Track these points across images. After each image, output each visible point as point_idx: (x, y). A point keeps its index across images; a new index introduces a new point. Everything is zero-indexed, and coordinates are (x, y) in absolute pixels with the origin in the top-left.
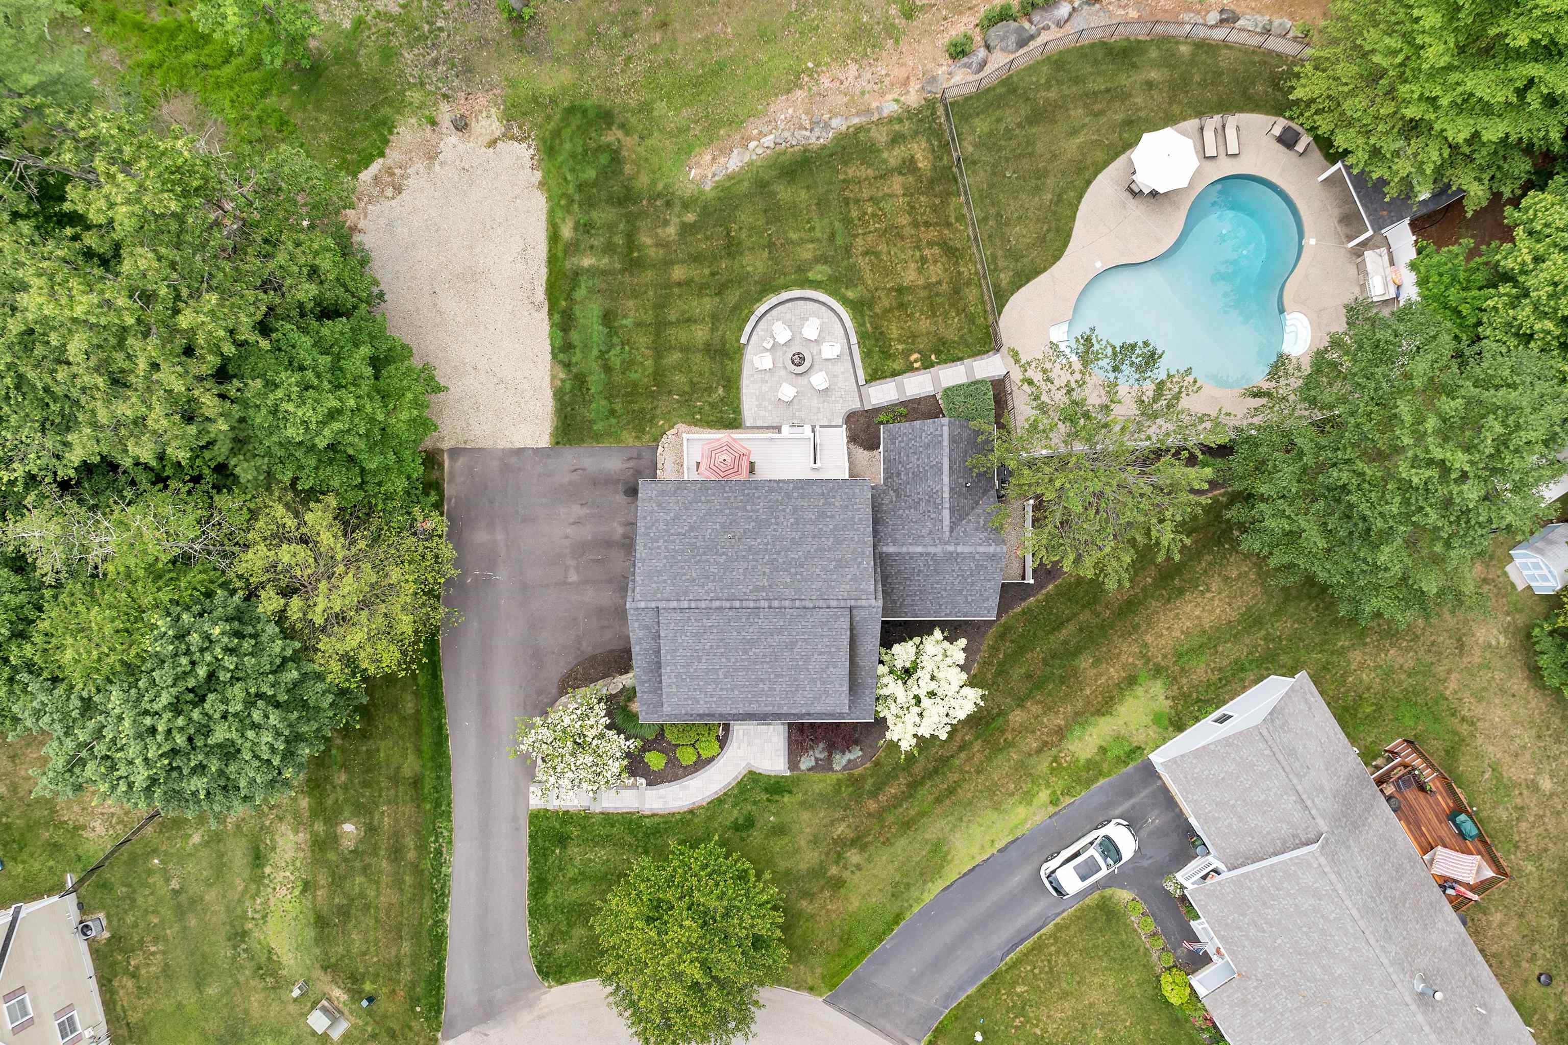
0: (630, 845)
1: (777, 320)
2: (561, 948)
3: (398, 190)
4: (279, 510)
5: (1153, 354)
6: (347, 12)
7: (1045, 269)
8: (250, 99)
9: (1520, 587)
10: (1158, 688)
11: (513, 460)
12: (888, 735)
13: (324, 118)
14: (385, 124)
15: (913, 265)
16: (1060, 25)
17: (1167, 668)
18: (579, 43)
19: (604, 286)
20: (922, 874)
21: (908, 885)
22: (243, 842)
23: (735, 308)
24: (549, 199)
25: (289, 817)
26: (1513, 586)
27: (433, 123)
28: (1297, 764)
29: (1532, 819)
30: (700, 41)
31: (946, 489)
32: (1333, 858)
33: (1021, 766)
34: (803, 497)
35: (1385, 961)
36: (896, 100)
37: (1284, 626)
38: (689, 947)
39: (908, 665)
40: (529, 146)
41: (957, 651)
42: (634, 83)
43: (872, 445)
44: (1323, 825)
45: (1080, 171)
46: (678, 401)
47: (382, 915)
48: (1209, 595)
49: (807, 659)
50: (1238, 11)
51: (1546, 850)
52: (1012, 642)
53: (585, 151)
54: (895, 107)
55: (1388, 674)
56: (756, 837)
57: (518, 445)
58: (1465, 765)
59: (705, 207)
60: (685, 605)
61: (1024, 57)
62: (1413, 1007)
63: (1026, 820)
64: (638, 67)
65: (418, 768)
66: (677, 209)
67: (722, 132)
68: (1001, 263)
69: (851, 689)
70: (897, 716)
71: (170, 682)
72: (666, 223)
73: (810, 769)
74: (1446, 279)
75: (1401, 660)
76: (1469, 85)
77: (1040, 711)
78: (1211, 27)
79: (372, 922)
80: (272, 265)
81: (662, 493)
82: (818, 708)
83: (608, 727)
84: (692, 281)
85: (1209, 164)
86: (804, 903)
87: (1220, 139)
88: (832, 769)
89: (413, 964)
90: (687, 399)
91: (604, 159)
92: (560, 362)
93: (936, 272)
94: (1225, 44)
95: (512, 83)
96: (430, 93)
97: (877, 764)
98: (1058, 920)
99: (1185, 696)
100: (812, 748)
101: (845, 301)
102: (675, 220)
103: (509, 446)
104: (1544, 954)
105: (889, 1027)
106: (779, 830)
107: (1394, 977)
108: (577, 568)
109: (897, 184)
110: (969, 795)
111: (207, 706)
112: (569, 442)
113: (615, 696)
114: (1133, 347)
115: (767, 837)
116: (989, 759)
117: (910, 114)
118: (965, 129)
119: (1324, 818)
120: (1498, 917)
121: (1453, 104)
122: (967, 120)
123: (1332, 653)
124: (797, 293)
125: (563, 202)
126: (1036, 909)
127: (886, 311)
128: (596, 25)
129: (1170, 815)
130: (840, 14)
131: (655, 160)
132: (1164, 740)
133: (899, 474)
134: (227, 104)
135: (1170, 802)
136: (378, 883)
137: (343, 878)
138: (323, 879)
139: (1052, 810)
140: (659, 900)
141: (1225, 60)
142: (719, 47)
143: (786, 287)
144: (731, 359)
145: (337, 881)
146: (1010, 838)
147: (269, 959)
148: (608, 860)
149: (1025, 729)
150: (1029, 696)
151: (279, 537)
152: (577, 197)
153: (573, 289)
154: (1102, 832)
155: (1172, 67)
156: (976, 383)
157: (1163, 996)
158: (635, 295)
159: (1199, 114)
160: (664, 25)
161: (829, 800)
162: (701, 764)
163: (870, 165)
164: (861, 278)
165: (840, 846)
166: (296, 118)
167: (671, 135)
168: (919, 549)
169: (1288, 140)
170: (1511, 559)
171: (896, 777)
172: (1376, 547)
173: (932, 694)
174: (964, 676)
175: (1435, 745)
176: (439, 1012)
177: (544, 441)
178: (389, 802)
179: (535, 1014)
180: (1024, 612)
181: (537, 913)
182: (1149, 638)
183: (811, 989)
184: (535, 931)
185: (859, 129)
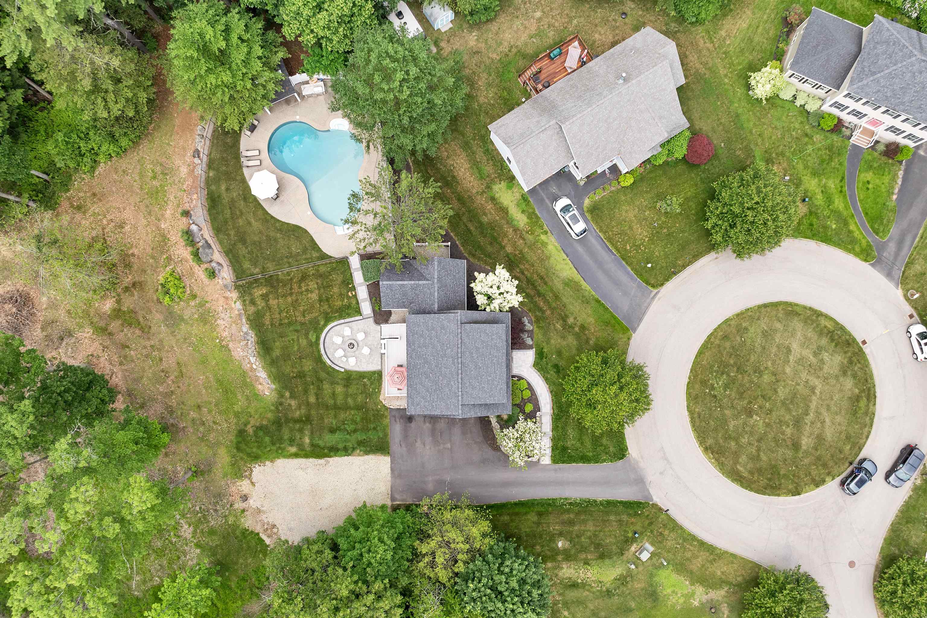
0: (566, 419)
1: (334, 355)
2: (612, 449)
3: (274, 526)
4: (421, 564)
5: (353, 195)
6: (192, 551)
7: (311, 237)
8: (232, 594)
9: (451, 25)
10: (496, 187)
11: (396, 473)
12: (517, 306)
13: (241, 561)
14: (244, 533)
15: (309, 295)
16: (201, 230)
17: (487, 183)
18: (207, 445)
19: (318, 433)
20: (578, 291)
21: (583, 297)
22: (567, 592)
23: (328, 373)
24: (278, 458)
25: (556, 572)
26: (450, 29)
27: (243, 511)
28: (527, 133)
29: (554, 21)
30: (206, 390)
31: (410, 282)
32: (566, 119)
33: (530, 247)
34: (414, 344)
35: (610, 96)
36: (235, 302)
37: (469, 132)
38: (604, 390)
39: (486, 298)
40: (255, 467)
41: (480, 276)
42: (226, 420)
43: (389, 313)
44: (553, 122)
45: (267, 221)
46: (370, 399)
47: (598, 529)
48: (455, 165)
49: (483, 342)
50: (193, 149)
51: (567, 15)
52: (476, 251)
53: (257, 441)
54: (238, 303)
55: (489, 85)
56: (562, 363)
57: (390, 471)
58: (530, 51)
59: (283, 388)
60: (460, 393)
61: (216, 246)
62: (630, 84)
63: (554, 245)
64: (218, 418)
65: (533, 514)
66: (283, 400)
67: (248, 380)
68: (308, 256)
69: (496, 323)
70: (508, 302)
71: (493, 604)
72: (290, 405)
73: (532, 340)
74: (318, 65)
75: (484, 79)
76: (239, 62)
77: (506, 239)
78: (202, 162)
79: (602, 534)
80: (317, 568)
81: (413, 404)
82: (504, 337)
83: (514, 427)
84: (316, 393)
85: (263, 163)
86: (591, 342)
87: (252, 158)
88: (532, 330)
89: (619, 514)
90: (369, 395)
91: (261, 433)
92: (352, 452)
93: (313, 285)
94: (209, 155)
95: (225, 475)
96: (230, 513)
97: (530, 310)
98: (598, 231)
99: (500, 175)
100: (523, 339)
101: (325, 325)
102: (288, 401)
103: (390, 475)
104: (614, 15)
105: (645, 305)
106: (559, 353)
107: (617, 92)
108: (444, 444)
109: (273, 302)
110: (543, 270)
111: (503, 590)
112: (388, 447)
113: (501, 426)
114: (350, 204)
115: (562, 359)
116: (527, 261)
117: (242, 297)
118: (248, 272)
119: (549, 122)
120: (597, 36)
121: (245, 67)
122: (244, 271)
123: (481, 110)
124: (321, 346)
125: (280, 452)
126: (593, 241)
127: (330, 307)
128: (199, 438)
129: (551, 182)
130: (194, 328)
131: (261, 410)
132: (519, 185)
133: (404, 302)
134: (234, 605)
135: (545, 183)
136: (584, 531)
137: (582, 547)
138: (583, 556)
139: (549, 234)
140: (587, 404)
141: (216, 155)
142: (209, 382)
143: (319, 351)
144: (351, 375)
145: (584, 549)
146: (562, 252)
147: (619, 580)
148: (573, 428)
149: (515, 246)
150: (500, 244)
151: (433, 565)
152: (278, 445)
153: (319, 446)
154: (559, 213)
155: (219, 180)
156: (362, 267)
157: (631, 185)
158: (322, 418)
159: (241, 167)
160: (199, 407)
161: (546, 331)
162: (530, 387)
163: (265, 314)
164: (315, 318)
165: (566, 326)
166: (241, 573)
167: (249, 403)
168: (436, 294)
169: (253, 128)
170: (439, 30)
171: (536, 302)
172: (436, 105)
173: (498, 288)
174: (491, 274)
175: (521, 63)
176: (641, 503)
177: (388, 459)
178: (549, 527)
179: (641, 460)
180: (463, 246)
181: (596, 460)
182: (474, 191)
183: (629, 339)
184: (604, 461)
185: (248, 319)
